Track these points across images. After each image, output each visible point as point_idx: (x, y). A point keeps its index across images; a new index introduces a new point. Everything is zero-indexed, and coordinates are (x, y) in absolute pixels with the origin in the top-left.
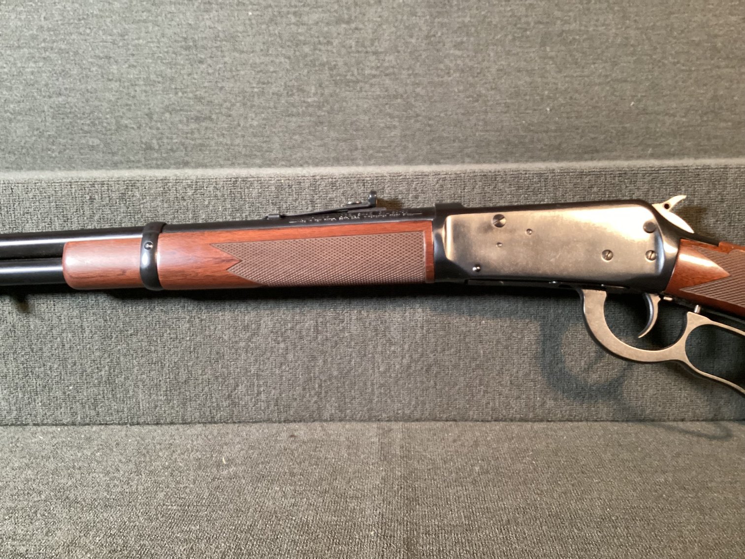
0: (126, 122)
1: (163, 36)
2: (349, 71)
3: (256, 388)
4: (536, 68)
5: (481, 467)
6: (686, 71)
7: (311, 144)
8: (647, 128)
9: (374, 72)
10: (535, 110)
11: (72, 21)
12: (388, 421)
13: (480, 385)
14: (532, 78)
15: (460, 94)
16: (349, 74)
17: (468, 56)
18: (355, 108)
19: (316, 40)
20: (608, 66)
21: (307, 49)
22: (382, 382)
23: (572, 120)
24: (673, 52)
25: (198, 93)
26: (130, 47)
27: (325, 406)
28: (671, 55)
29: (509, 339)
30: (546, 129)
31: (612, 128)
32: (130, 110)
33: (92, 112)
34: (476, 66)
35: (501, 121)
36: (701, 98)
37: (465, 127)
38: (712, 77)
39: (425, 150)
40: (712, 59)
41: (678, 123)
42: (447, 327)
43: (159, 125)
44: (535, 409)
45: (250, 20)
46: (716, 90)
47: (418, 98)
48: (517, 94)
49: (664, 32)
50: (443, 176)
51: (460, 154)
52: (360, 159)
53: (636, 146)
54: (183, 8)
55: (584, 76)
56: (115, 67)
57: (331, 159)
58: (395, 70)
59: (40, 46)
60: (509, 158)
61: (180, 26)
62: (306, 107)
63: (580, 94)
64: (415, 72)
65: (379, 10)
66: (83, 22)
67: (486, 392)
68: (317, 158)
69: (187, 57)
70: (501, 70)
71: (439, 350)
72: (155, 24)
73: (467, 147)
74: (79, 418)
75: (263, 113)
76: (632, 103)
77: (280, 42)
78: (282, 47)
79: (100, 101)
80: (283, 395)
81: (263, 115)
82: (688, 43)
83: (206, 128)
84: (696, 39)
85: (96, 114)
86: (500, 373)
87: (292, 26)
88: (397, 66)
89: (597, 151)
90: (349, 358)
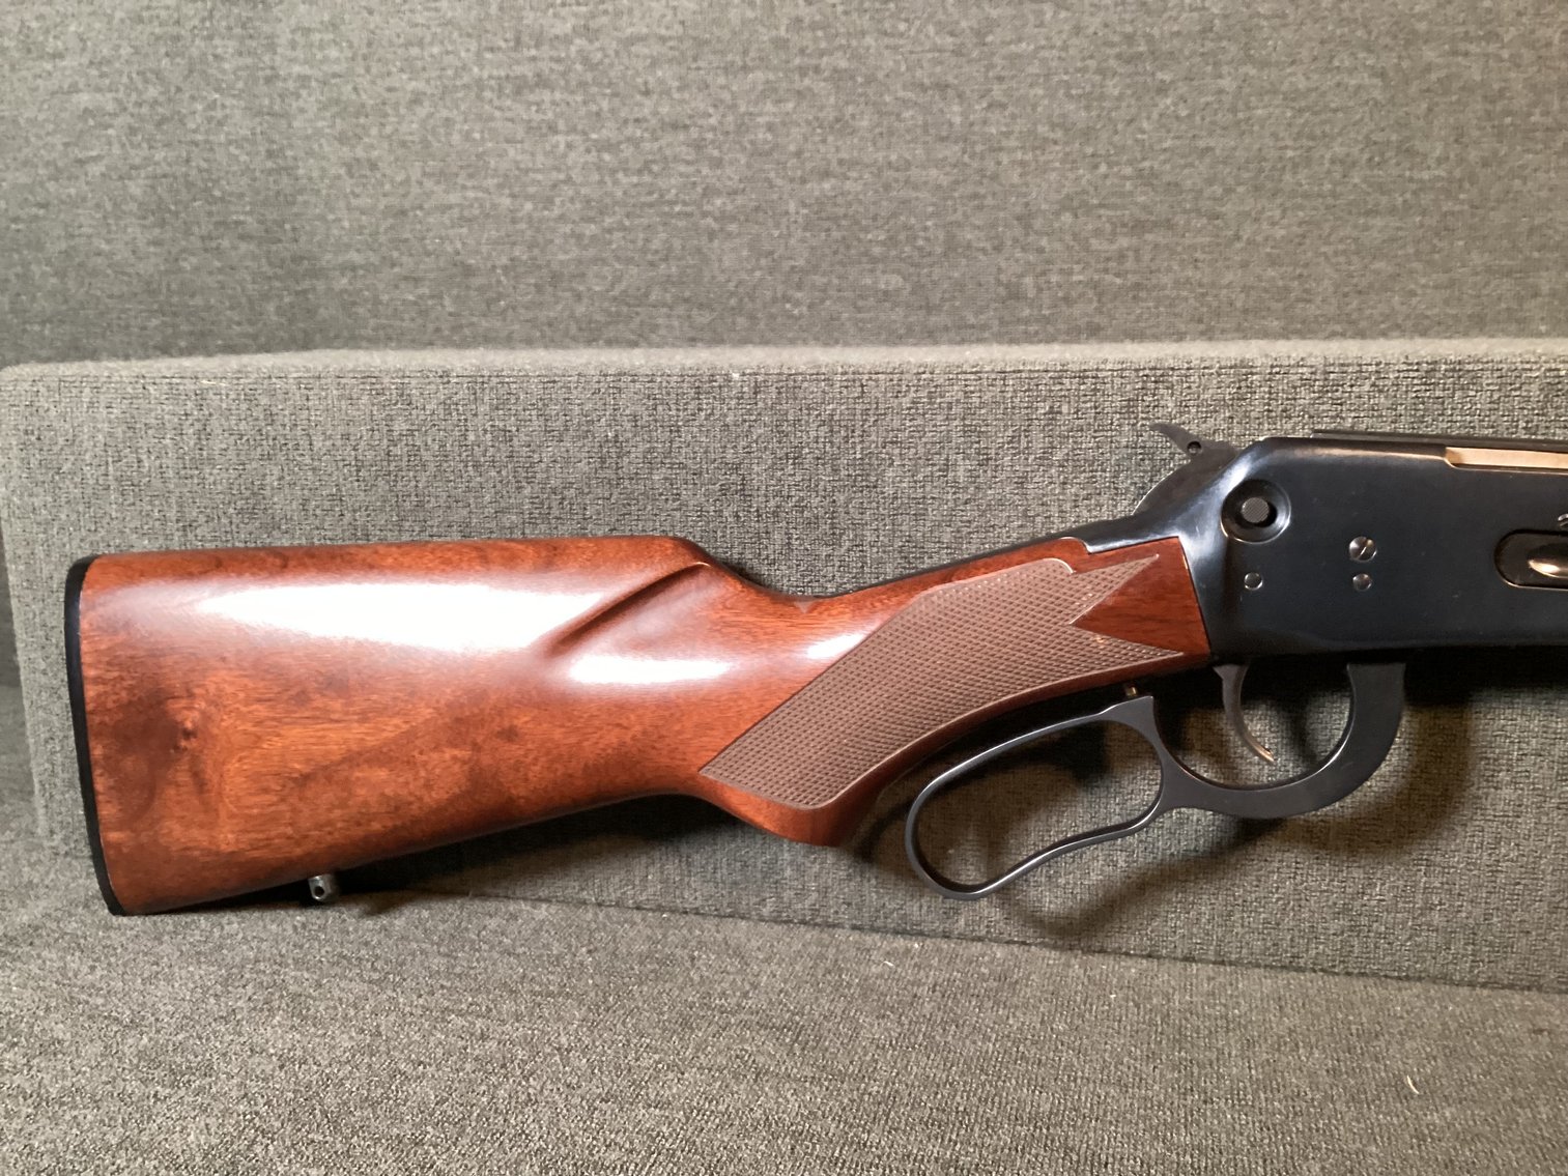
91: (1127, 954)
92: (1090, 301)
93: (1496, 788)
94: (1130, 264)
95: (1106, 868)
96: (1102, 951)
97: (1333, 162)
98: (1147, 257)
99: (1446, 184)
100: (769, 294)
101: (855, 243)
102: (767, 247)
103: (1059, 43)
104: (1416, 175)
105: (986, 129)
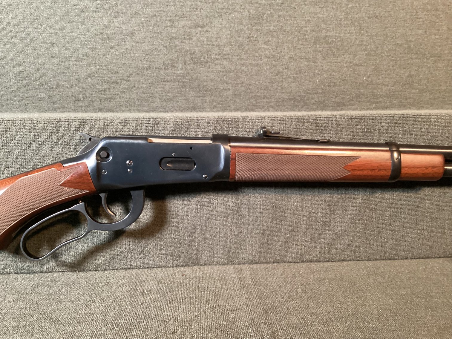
0: (63, 83)
1: (88, 31)
2: (202, 56)
3: (159, 247)
4: (311, 57)
5: (302, 290)
6: (394, 60)
7: (178, 99)
8: (373, 92)
9: (217, 57)
10: (310, 81)
11: (29, 20)
12: (238, 264)
13: (294, 241)
14: (309, 63)
15: (267, 71)
16: (202, 57)
17: (272, 49)
18: (205, 78)
19: (183, 37)
20: (351, 56)
21: (177, 42)
22: (236, 241)
23: (331, 87)
24: (387, 50)
25: (109, 66)
26: (66, 37)
27: (201, 256)
28: (387, 51)
29: (310, 213)
30: (316, 92)
31: (353, 92)
32: (66, 76)
33: (41, 77)
34: (277, 55)
35: (291, 87)
36: (402, 76)
37: (270, 90)
38: (408, 64)
39: (247, 103)
40: (408, 54)
41: (389, 90)
42: (275, 207)
43: (84, 85)
44: (325, 254)
45: (142, 23)
46: (410, 72)
47: (243, 73)
48: (300, 72)
49: (383, 38)
50: (273, 118)
51: (267, 106)
52: (208, 108)
53: (366, 103)
54: (100, 15)
55: (338, 62)
56: (56, 49)
57: (191, 108)
58: (230, 56)
59: (8, 35)
60: (295, 109)
61: (99, 26)
62: (176, 77)
63: (336, 72)
64: (241, 58)
65: (221, 20)
66: (36, 21)
67: (297, 245)
68: (182, 107)
69: (103, 45)
70: (291, 58)
71: (270, 221)
72: (83, 23)
73: (270, 102)
74: (45, 268)
75: (149, 79)
76: (365, 78)
77: (161, 37)
78: (162, 40)
79: (47, 70)
80: (176, 250)
81: (149, 81)
82: (395, 45)
83: (114, 88)
84: (400, 42)
85: (44, 78)
86: (305, 234)
87: (168, 28)
88: (231, 54)
89: (345, 105)
90: (216, 227)
91: (90, 271)
92: (98, 102)
93: (173, 219)
94: (107, 92)
95: (82, 249)
96: (83, 271)
97: (156, 68)
98: (112, 90)
99: (183, 75)
100: (6, 98)
101: (30, 84)
102: (4, 85)
103: (83, 34)
104: (176, 72)
105: (65, 55)
